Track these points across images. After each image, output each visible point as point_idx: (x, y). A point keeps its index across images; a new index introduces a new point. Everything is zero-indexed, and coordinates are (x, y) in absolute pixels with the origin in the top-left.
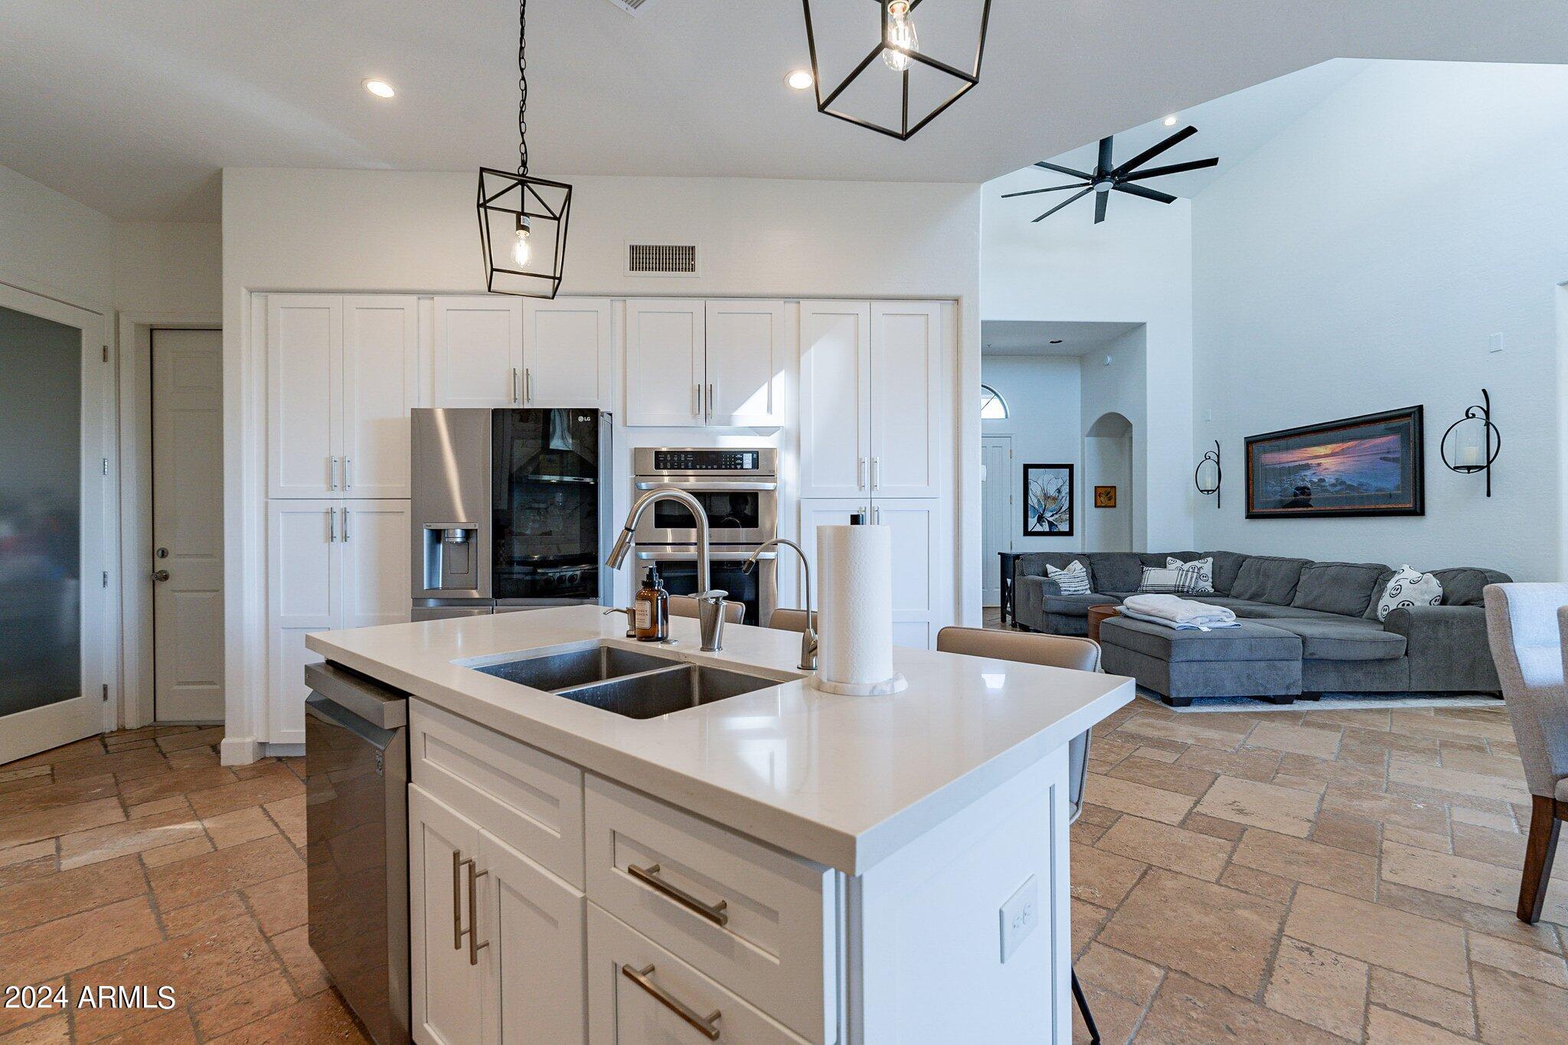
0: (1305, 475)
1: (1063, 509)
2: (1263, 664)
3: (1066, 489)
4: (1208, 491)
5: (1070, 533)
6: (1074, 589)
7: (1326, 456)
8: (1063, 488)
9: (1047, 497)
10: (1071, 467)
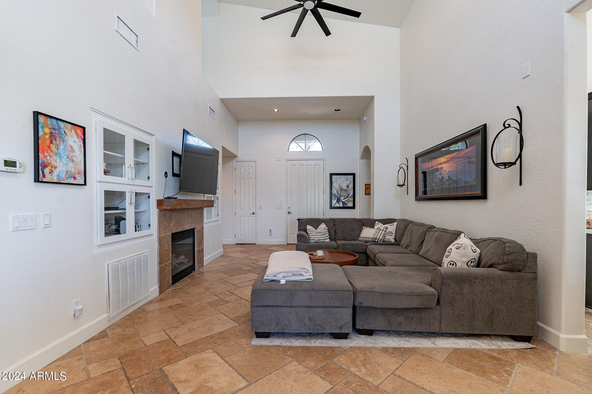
0: (437, 175)
1: (350, 195)
2: (321, 310)
3: (351, 186)
4: (401, 185)
5: (354, 207)
6: (317, 239)
7: (445, 163)
8: (350, 185)
9: (341, 189)
10: (354, 175)
